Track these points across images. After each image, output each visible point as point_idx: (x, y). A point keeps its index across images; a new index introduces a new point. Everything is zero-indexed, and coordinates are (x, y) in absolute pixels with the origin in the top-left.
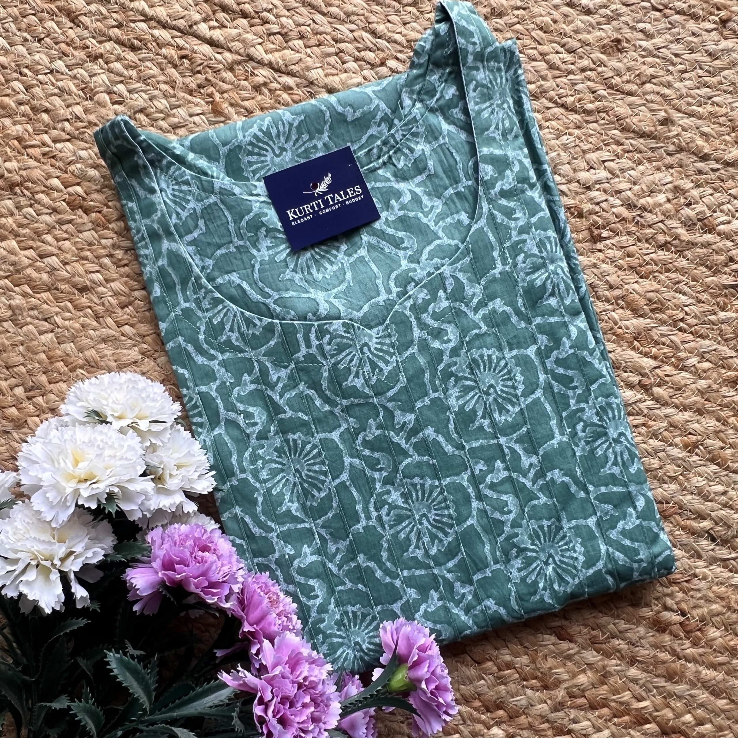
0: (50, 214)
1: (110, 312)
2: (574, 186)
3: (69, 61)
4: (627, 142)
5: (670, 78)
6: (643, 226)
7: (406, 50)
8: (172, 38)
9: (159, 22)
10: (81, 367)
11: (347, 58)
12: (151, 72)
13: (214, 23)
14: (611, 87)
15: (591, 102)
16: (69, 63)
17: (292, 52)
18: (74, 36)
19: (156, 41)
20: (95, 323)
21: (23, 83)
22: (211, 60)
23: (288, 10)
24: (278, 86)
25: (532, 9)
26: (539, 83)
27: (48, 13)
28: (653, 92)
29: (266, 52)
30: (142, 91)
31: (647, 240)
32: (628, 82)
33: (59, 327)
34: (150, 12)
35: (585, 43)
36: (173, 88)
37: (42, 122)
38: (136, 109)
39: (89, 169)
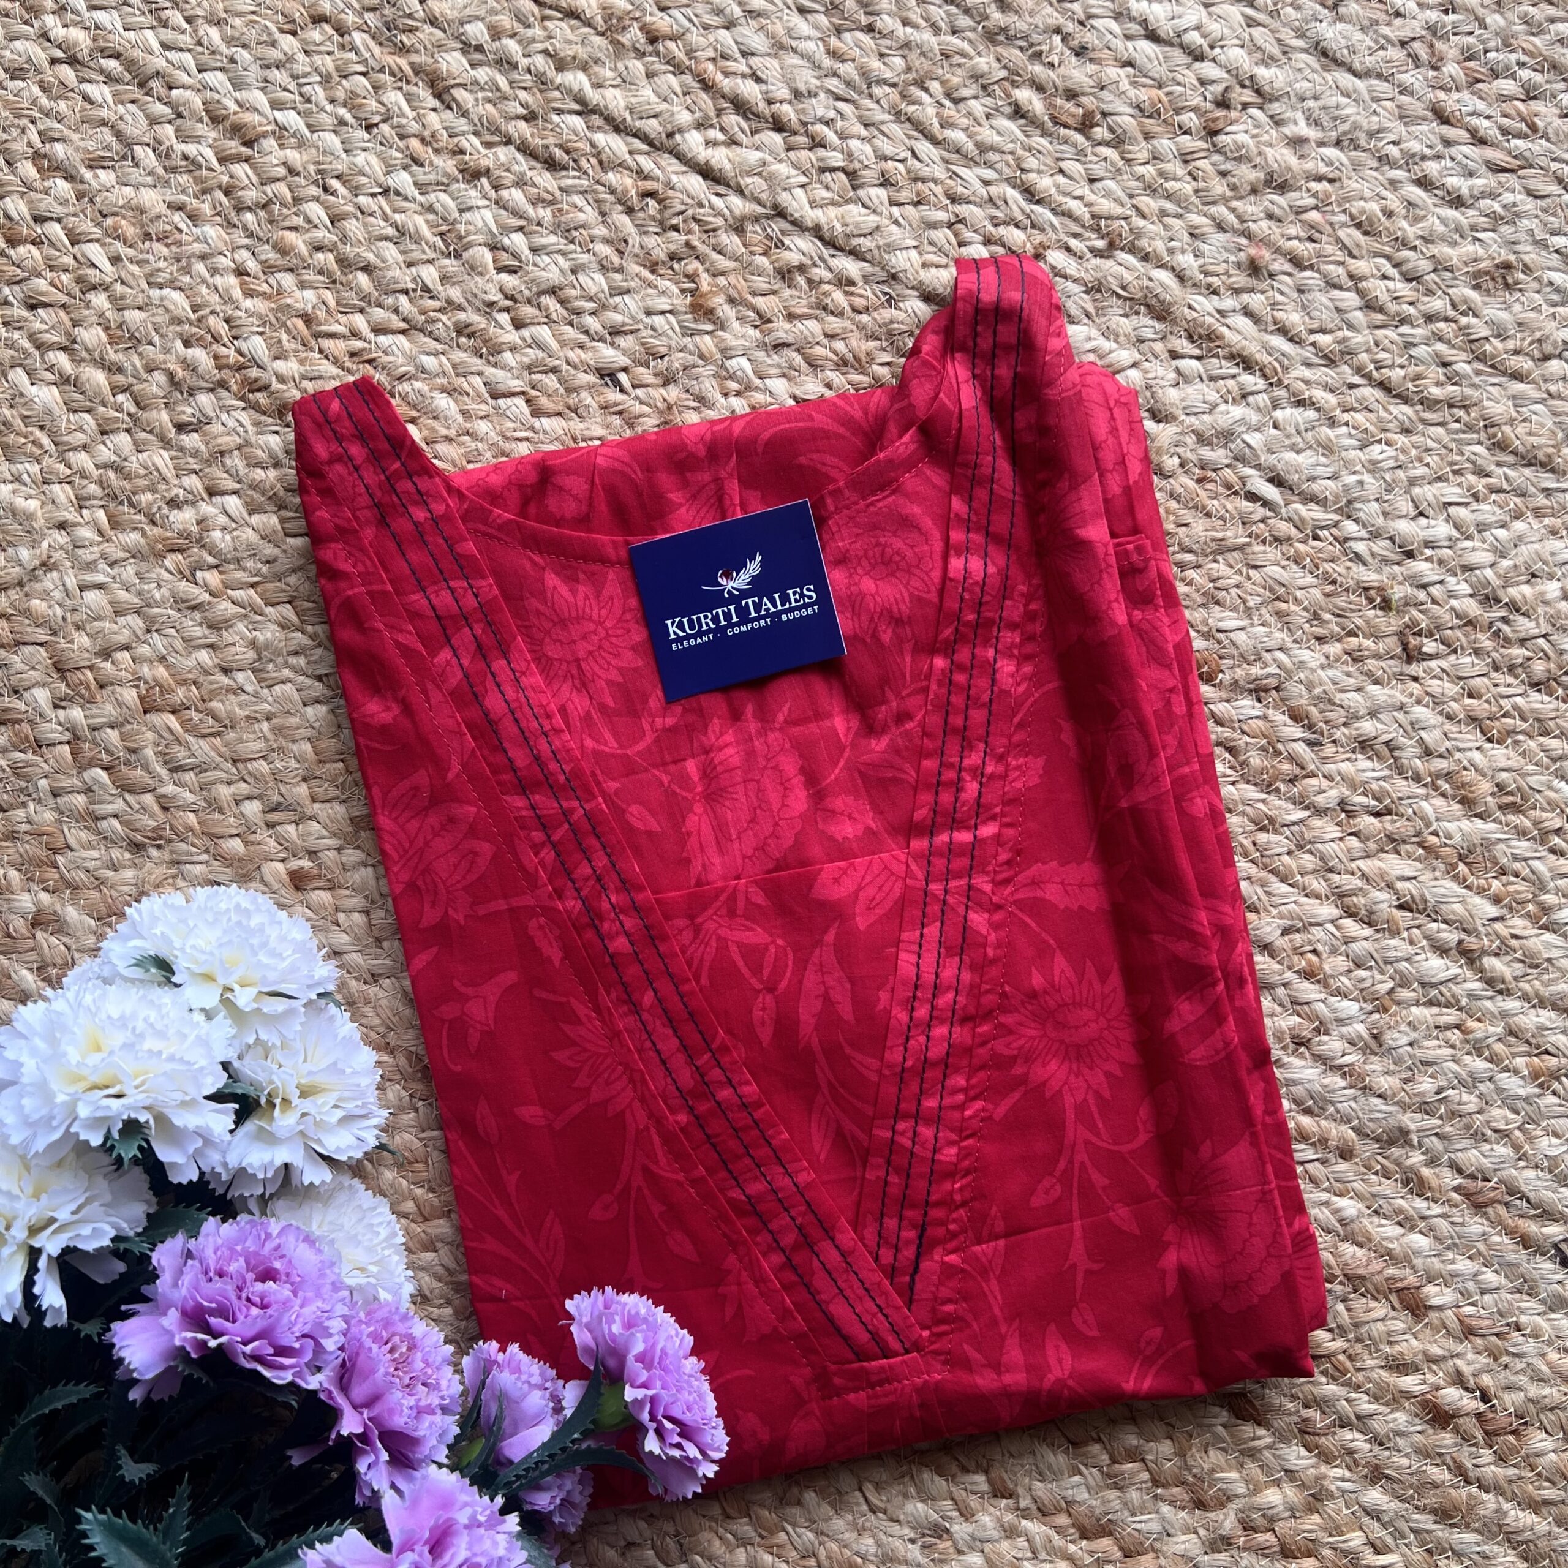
2: (1381, 547)
3: (424, 175)
4: (1500, 471)
6: (1507, 640)
7: (1087, 235)
8: (631, 153)
9: (609, 119)
11: (968, 235)
12: (581, 216)
13: (715, 134)
14: (1481, 358)
15: (1438, 384)
16: (422, 178)
17: (863, 211)
18: (438, 126)
21: (327, 208)
22: (701, 205)
23: (866, 125)
24: (827, 275)
25: (1346, 181)
26: (1340, 334)
27: (392, 74)
28: (1564, 378)
29: (813, 204)
30: (559, 251)
31: (1511, 669)
32: (1517, 352)
34: (594, 96)
35: (1440, 266)
36: (621, 253)
37: (359, 290)
38: (543, 287)
39: (436, 394)
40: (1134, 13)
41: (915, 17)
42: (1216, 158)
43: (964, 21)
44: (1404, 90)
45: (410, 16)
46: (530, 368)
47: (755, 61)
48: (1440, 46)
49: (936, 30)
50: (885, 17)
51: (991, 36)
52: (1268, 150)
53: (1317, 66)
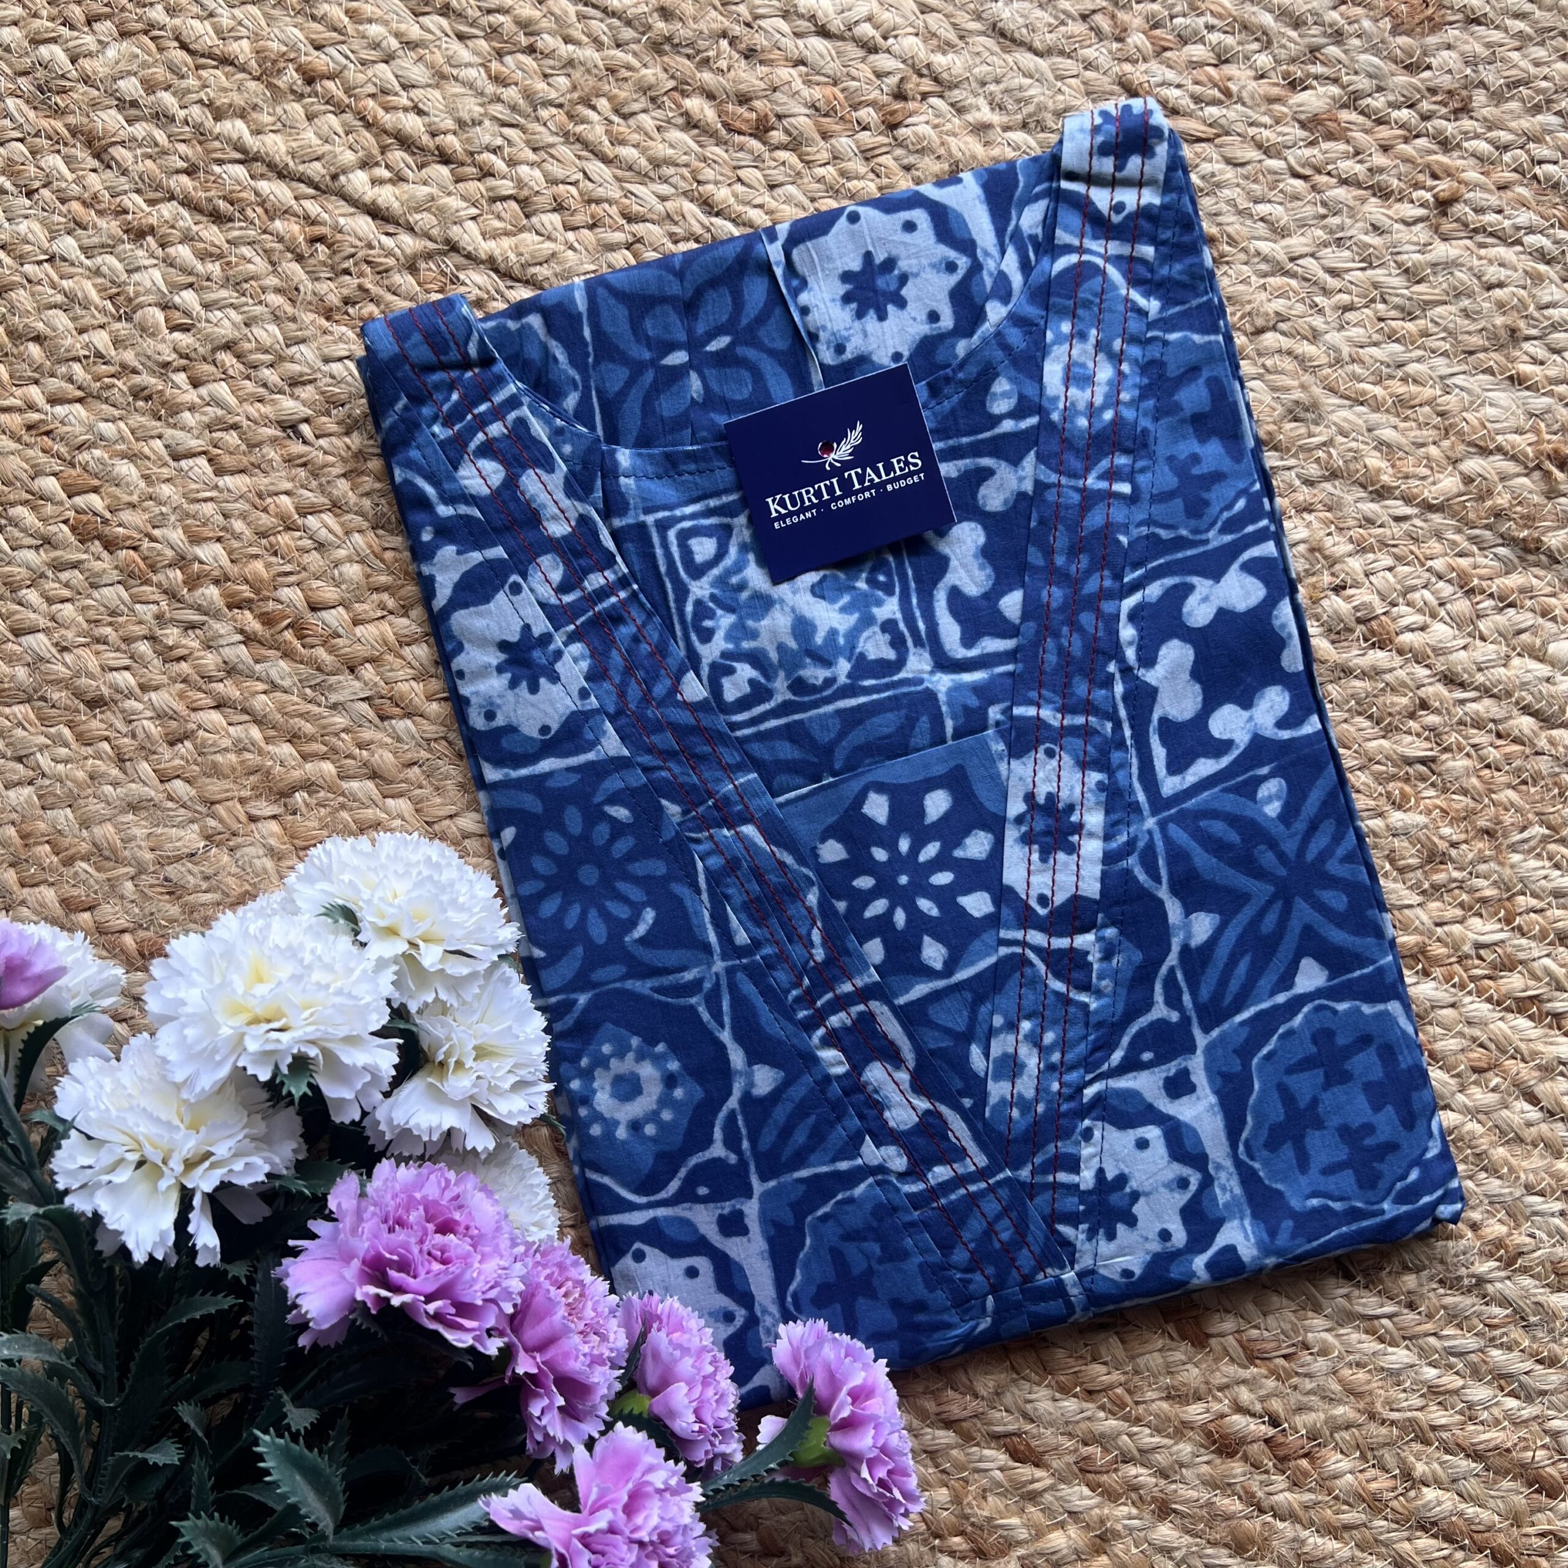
0: (37, 548)
1: (147, 751)
3: (88, 238)
5: (1318, 322)
8: (296, 198)
9: (271, 166)
10: (86, 858)
11: (649, 254)
12: (250, 266)
13: (382, 172)
16: (86, 242)
17: (537, 238)
18: (98, 186)
19: (262, 204)
20: (115, 772)
23: (535, 150)
27: (49, 138)
28: (1280, 351)
29: (484, 235)
30: (231, 306)
33: (44, 775)
34: (252, 142)
36: (293, 302)
37: (29, 361)
38: (217, 343)
39: (117, 461)
40: (802, 10)
41: (577, 34)
42: (899, 152)
43: (628, 33)
44: (1089, 66)
45: (63, 76)
46: (210, 427)
47: (416, 93)
48: (1121, 15)
49: (598, 44)
50: (545, 36)
51: (657, 47)
52: (951, 140)
53: (997, 49)
